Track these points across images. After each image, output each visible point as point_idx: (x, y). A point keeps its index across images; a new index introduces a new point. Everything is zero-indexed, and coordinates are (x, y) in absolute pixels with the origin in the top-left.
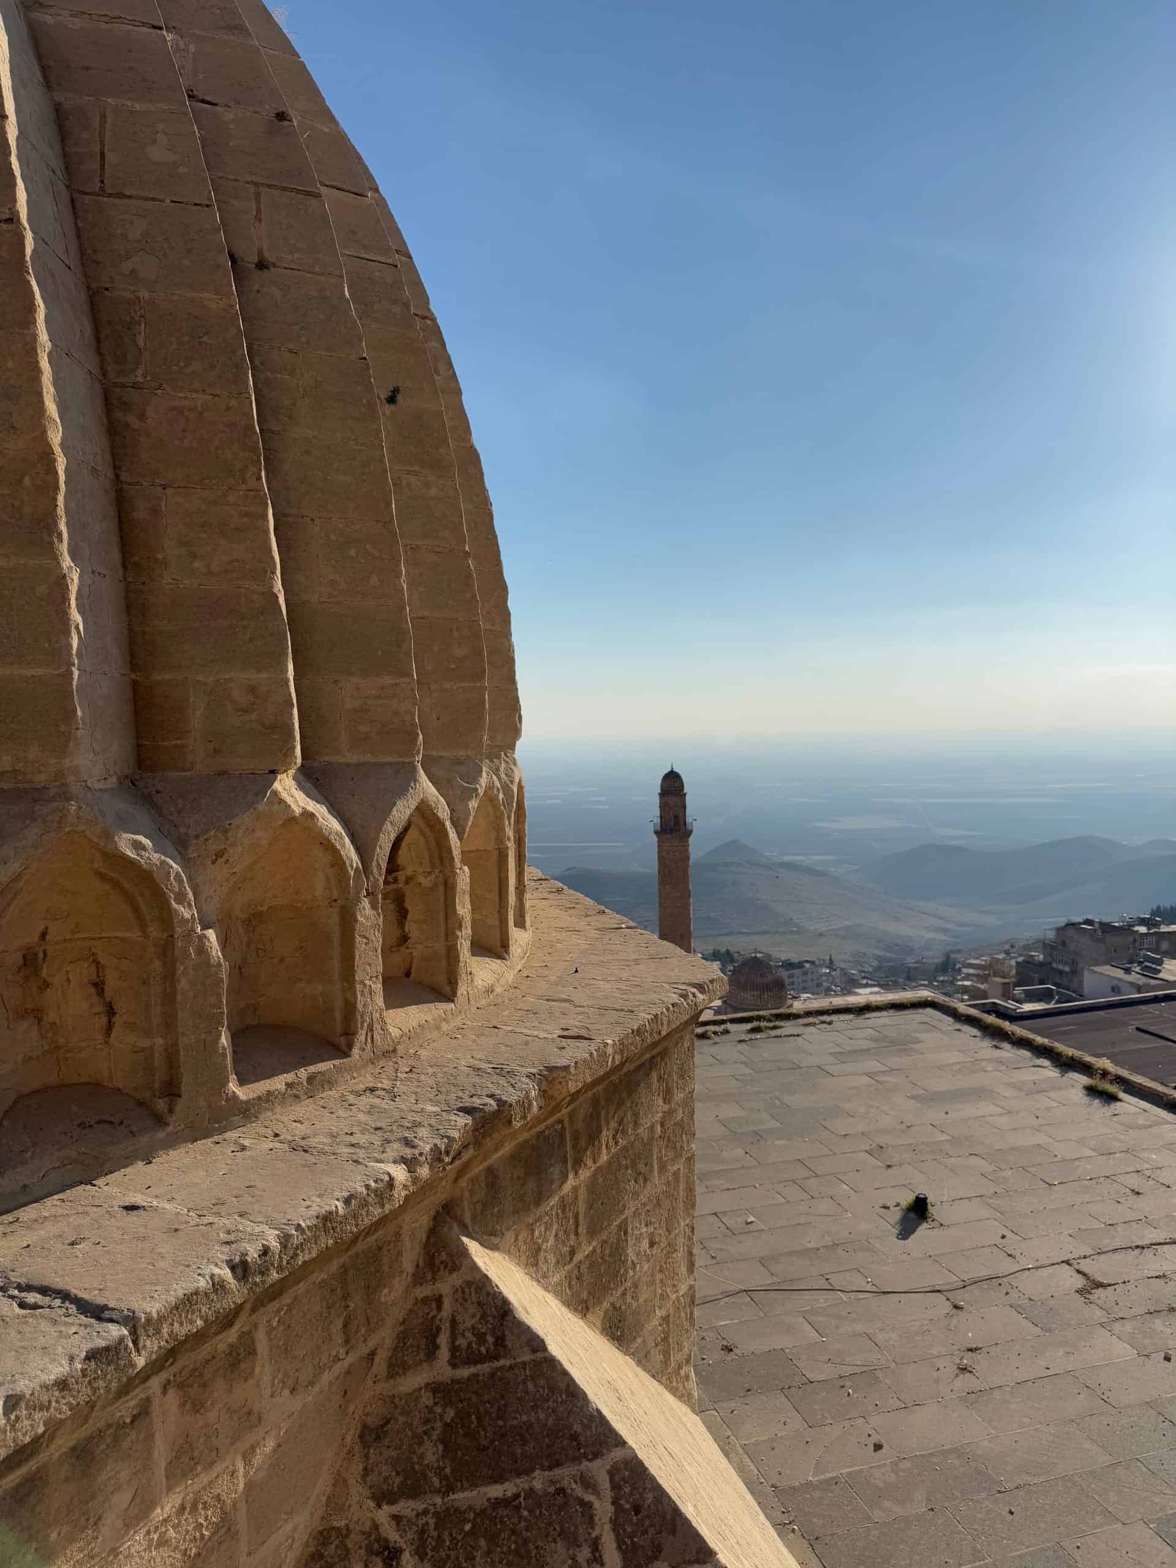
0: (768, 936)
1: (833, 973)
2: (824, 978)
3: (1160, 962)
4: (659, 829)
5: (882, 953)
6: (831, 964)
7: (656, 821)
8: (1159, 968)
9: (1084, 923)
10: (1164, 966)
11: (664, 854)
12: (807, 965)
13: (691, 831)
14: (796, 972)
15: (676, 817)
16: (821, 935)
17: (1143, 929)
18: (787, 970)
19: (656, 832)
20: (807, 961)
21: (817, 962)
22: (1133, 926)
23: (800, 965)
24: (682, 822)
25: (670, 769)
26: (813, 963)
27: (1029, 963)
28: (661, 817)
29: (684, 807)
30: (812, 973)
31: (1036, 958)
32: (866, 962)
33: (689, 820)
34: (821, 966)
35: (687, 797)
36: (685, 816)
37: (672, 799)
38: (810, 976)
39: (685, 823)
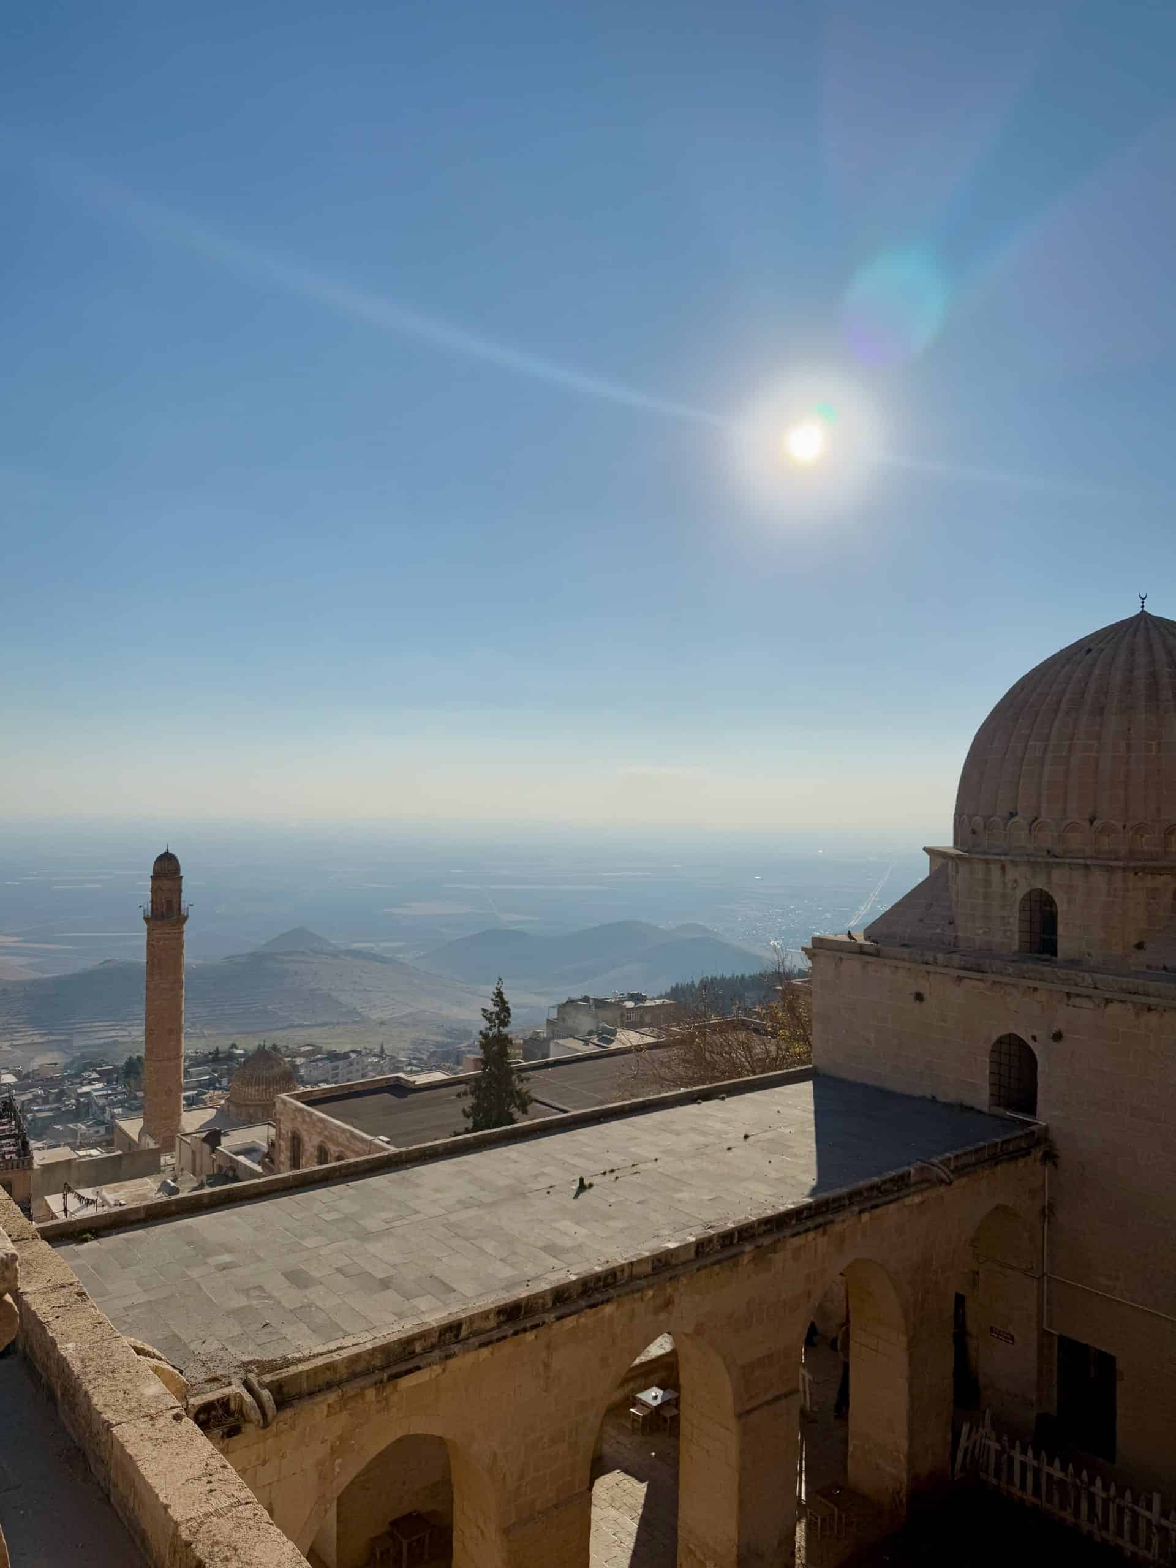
0: (327, 1028)
1: (382, 1062)
2: (370, 1068)
3: (614, 1033)
4: (150, 914)
5: (440, 1039)
6: (381, 1055)
7: (146, 906)
8: (613, 1038)
9: (580, 1001)
10: (617, 1036)
11: (154, 943)
12: (353, 1056)
13: (186, 918)
14: (340, 1063)
15: (169, 903)
16: (382, 1023)
17: (630, 1004)
18: (331, 1062)
19: (146, 919)
20: (354, 1052)
21: (364, 1052)
22: (623, 1001)
23: (346, 1056)
24: (175, 906)
25: (165, 851)
26: (359, 1053)
27: (535, 1039)
28: (152, 901)
29: (180, 891)
30: (358, 1063)
31: (542, 1035)
32: (424, 1049)
33: (184, 905)
34: (367, 1055)
35: (183, 880)
36: (180, 901)
37: (166, 884)
38: (354, 1068)
39: (180, 909)
